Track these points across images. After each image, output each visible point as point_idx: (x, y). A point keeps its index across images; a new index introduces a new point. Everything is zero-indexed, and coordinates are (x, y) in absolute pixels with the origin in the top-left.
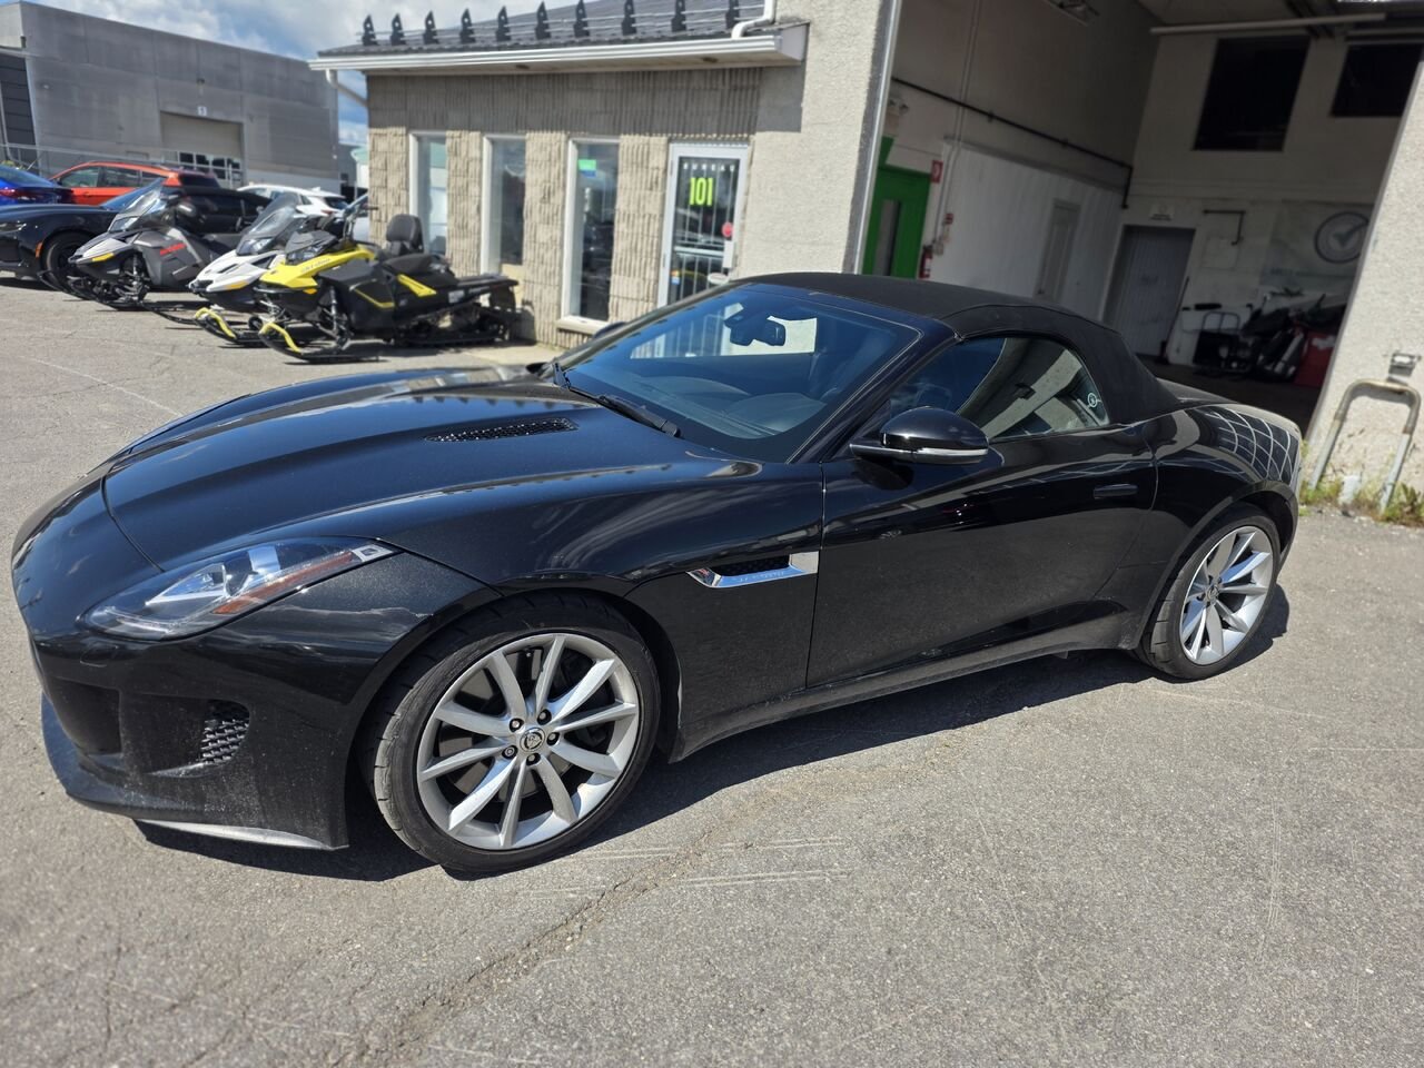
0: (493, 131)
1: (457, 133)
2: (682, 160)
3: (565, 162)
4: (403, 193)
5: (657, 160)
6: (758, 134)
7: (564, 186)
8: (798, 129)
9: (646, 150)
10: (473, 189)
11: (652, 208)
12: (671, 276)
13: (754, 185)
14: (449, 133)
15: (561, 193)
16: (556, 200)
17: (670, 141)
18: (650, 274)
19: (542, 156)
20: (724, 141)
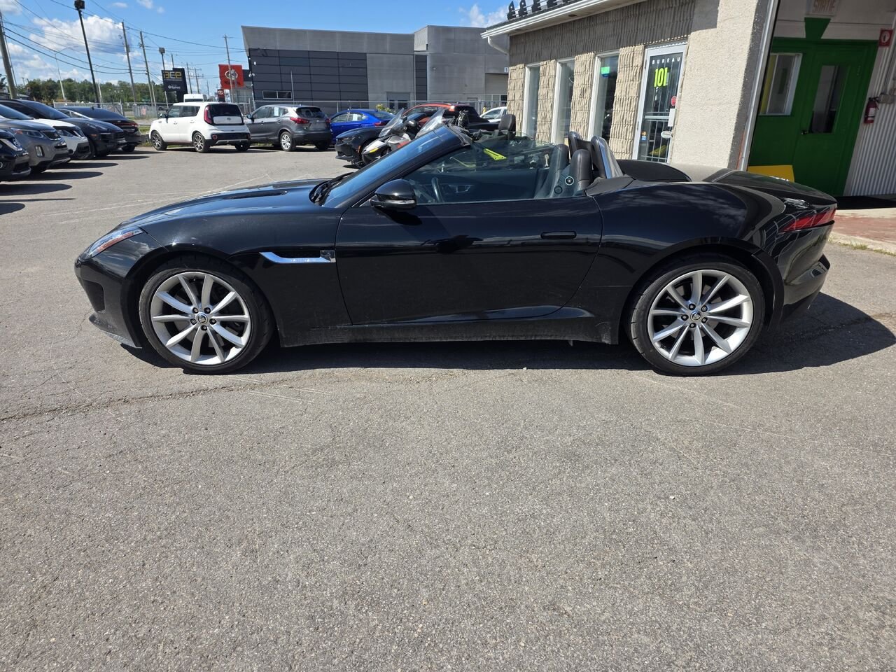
0: (561, 58)
1: (545, 63)
2: (652, 58)
3: (593, 71)
4: (521, 102)
5: (638, 62)
6: (692, 33)
7: (592, 85)
8: (715, 26)
9: (632, 55)
10: (551, 95)
11: (633, 93)
12: (641, 135)
13: (688, 69)
14: (541, 63)
15: (590, 90)
16: (587, 95)
17: (646, 47)
18: (629, 136)
19: (582, 69)
20: (674, 42)
